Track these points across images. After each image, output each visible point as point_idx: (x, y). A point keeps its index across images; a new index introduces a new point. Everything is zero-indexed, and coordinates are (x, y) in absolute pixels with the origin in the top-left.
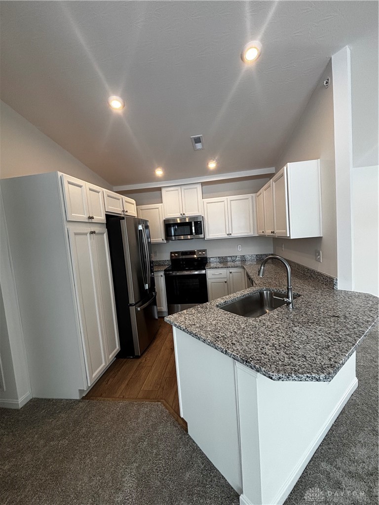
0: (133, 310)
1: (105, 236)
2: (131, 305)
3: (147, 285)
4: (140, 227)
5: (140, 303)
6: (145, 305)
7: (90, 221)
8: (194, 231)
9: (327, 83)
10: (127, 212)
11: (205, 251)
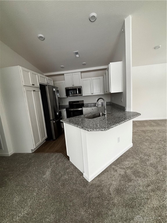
0: (52, 122)
1: (40, 93)
2: (51, 120)
3: (58, 113)
4: (54, 90)
5: (55, 120)
6: (57, 120)
7: (33, 86)
8: (78, 93)
9: (124, 30)
10: (49, 83)
11: (83, 101)
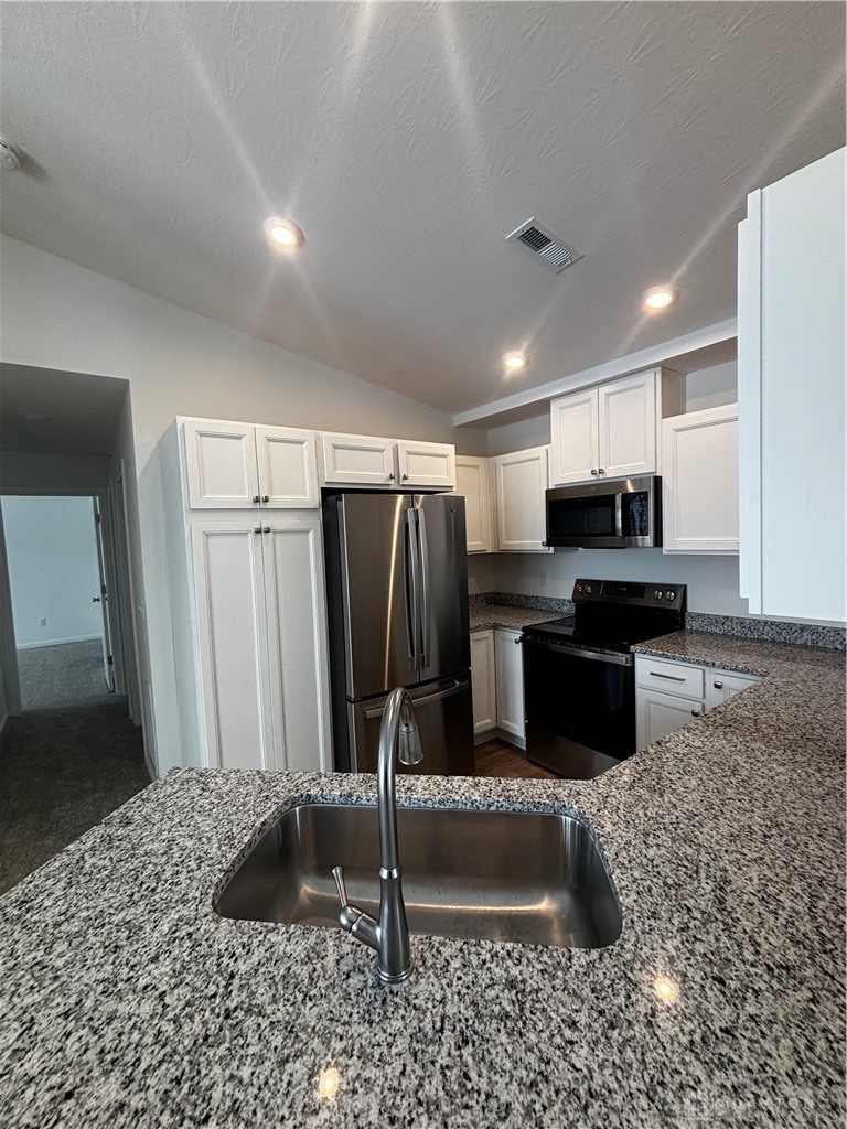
0: (351, 711)
1: (314, 537)
2: (349, 700)
7: (259, 506)
8: (619, 524)
10: (405, 478)
11: (679, 588)
